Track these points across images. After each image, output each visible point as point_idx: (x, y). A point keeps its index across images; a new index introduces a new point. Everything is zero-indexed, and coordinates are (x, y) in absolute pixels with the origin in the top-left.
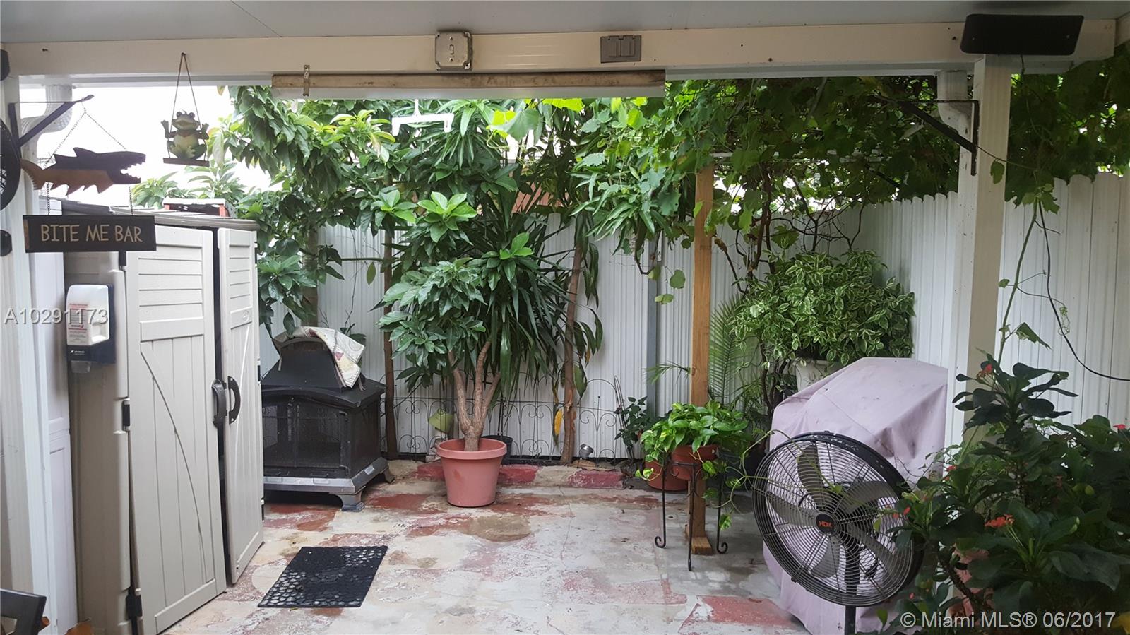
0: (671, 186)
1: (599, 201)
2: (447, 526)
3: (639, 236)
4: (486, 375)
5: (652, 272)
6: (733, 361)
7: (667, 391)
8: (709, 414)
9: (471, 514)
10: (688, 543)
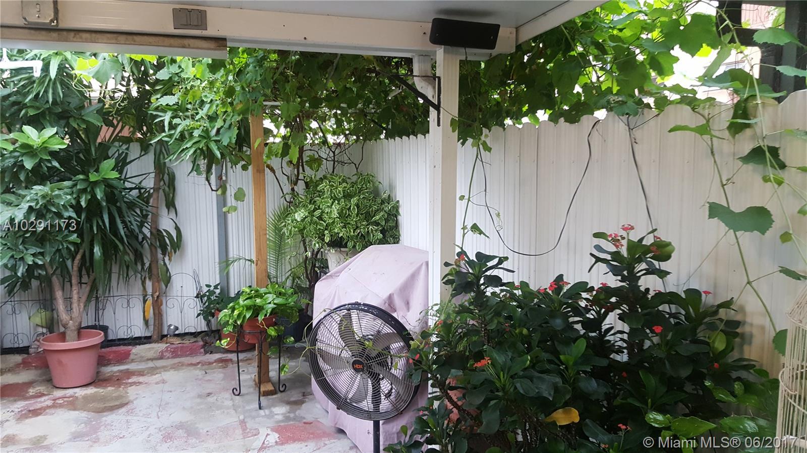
0: (231, 125)
1: (174, 133)
2: (54, 406)
3: (209, 161)
4: (81, 276)
5: (220, 189)
6: (283, 251)
7: (236, 277)
8: (270, 293)
9: (75, 393)
10: (257, 389)
